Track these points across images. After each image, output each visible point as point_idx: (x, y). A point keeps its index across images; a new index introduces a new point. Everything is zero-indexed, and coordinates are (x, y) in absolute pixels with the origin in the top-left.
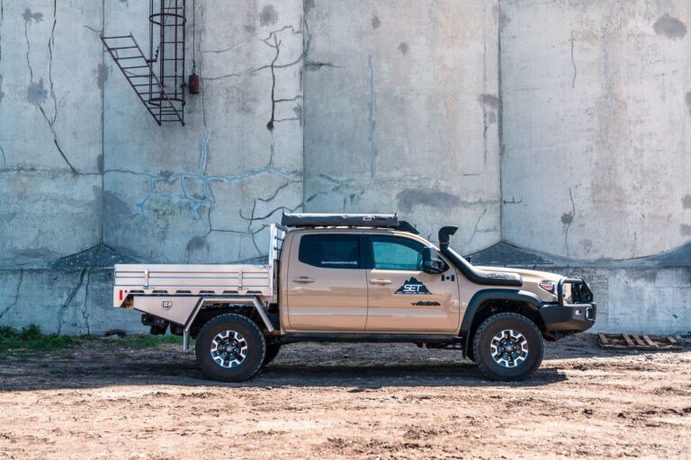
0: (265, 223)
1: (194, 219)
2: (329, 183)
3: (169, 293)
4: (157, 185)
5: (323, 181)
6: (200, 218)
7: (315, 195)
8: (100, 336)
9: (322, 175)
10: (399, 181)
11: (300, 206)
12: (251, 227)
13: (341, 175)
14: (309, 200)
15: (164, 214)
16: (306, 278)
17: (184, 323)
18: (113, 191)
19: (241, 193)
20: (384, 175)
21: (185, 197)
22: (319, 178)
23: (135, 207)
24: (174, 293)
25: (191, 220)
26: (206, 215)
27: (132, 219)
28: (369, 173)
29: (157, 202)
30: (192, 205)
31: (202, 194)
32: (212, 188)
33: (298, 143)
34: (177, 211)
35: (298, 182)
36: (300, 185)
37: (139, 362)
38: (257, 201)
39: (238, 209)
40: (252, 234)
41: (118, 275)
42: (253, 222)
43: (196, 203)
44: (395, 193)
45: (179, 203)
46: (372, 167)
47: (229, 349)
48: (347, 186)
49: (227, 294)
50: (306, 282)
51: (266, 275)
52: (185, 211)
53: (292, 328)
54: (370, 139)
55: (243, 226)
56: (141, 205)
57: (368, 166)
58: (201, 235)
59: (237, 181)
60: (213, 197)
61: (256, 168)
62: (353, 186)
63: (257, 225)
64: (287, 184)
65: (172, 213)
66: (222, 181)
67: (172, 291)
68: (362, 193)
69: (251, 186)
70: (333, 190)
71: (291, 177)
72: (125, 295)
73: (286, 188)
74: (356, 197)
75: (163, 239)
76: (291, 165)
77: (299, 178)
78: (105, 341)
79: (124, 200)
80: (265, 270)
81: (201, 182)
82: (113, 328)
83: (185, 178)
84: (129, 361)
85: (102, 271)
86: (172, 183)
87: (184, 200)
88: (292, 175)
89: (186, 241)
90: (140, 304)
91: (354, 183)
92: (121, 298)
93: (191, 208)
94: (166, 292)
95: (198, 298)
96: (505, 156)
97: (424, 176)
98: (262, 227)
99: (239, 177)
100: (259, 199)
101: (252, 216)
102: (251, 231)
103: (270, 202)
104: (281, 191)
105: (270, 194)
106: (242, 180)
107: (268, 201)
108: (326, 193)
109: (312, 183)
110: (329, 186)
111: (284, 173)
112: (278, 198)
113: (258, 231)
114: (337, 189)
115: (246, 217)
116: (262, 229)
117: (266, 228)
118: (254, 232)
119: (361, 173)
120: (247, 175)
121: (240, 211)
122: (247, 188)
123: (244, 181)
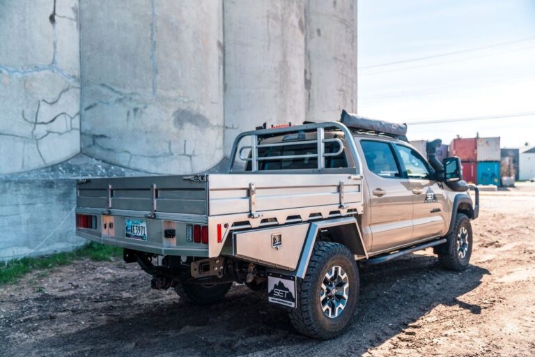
0: (48, 129)
2: (110, 93)
3: (279, 222)
5: (105, 91)
7: (95, 105)
9: (103, 85)
10: (175, 100)
11: (78, 114)
12: (36, 132)
13: (124, 87)
14: (88, 108)
19: (23, 91)
20: (163, 93)
22: (101, 88)
28: (150, 90)
33: (75, 47)
35: (77, 88)
36: (78, 91)
38: (42, 103)
39: (21, 109)
40: (36, 140)
42: (38, 126)
44: (172, 110)
46: (153, 84)
47: (334, 292)
48: (131, 99)
54: (152, 57)
55: (26, 130)
57: (150, 82)
59: (19, 75)
61: (40, 64)
62: (136, 100)
63: (41, 129)
64: (68, 89)
67: (282, 220)
68: (145, 107)
69: (34, 84)
70: (116, 101)
71: (71, 81)
73: (67, 93)
74: (139, 111)
76: (71, 68)
77: (77, 85)
88: (73, 79)
91: (137, 97)
92: (219, 240)
95: (308, 225)
96: (227, 92)
97: (191, 99)
98: (46, 133)
99: (21, 70)
100: (44, 100)
101: (36, 120)
102: (35, 137)
103: (54, 105)
104: (63, 94)
105: (54, 97)
106: (25, 75)
107: (52, 103)
108: (108, 103)
109: (91, 91)
110: (111, 97)
111: (65, 76)
112: (61, 102)
113: (42, 138)
114: (120, 100)
115: (29, 119)
116: (46, 135)
117: (50, 134)
118: (38, 138)
119: (144, 88)
120: (30, 70)
121: (23, 112)
122: (31, 85)
123: (27, 77)
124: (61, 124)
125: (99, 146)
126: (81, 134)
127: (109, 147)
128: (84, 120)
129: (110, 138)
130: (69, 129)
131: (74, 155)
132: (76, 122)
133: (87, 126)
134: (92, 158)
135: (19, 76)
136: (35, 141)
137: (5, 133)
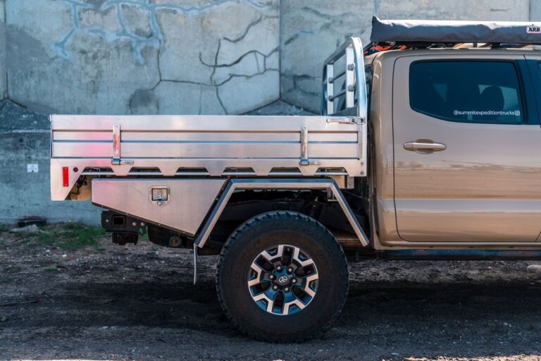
0: (232, 72)
1: (137, 64)
2: (315, 18)
3: (163, 173)
4: (84, 16)
5: (308, 16)
6: (146, 63)
7: (297, 36)
8: (9, 226)
9: (306, 9)
11: (276, 50)
12: (215, 77)
13: (333, 8)
14: (288, 42)
15: (95, 57)
16: (431, 142)
17: (194, 232)
18: (21, 25)
19: (200, 30)
20: (392, 8)
21: (124, 33)
22: (303, 13)
23: (53, 46)
24: (174, 173)
25: (133, 66)
26: (153, 60)
27: (49, 64)
28: (371, 5)
29: (85, 40)
30: (134, 45)
31: (147, 30)
32: (162, 20)
34: (113, 53)
35: (274, 17)
36: (276, 21)
37: (83, 279)
38: (223, 42)
39: (197, 51)
40: (216, 86)
41: (57, 136)
42: (218, 69)
43: (139, 42)
45: (117, 41)
47: (283, 280)
48: (341, 22)
49: (279, 173)
50: (430, 150)
51: (353, 137)
52: (125, 53)
53: (401, 238)
55: (205, 75)
56: (61, 45)
58: (147, 87)
59: (195, 12)
60: (163, 34)
62: (348, 24)
63: (222, 73)
64: (260, 20)
65: (107, 56)
66: (175, 12)
67: (169, 168)
68: (362, 32)
69: (213, 20)
70: (322, 28)
71: (265, 10)
72: (73, 178)
73: (259, 25)
75: (95, 91)
77: (274, 13)
78: (19, 235)
79: (37, 37)
80: (353, 127)
81: (146, 12)
82: (28, 215)
83: (122, 6)
84: (65, 278)
85: (9, 136)
86: (105, 13)
87: (123, 38)
88: (267, 7)
89: (127, 95)
90: (106, 194)
91: (350, 19)
92: (66, 182)
93: (132, 50)
94: (157, 170)
95: (223, 182)
97: (442, 11)
98: (229, 77)
99: (197, 7)
100: (225, 38)
101: (216, 63)
102: (215, 82)
103: (239, 42)
104: (252, 28)
105: (238, 32)
106: (202, 11)
107: (236, 41)
108: (311, 32)
109: (292, 18)
110: (316, 23)
111: (256, 5)
112: (248, 38)
113: (223, 83)
114: (327, 26)
115: (207, 62)
116: (228, 80)
117: (234, 78)
118: (217, 83)
119: (361, 5)
120: (208, 4)
121: (200, 54)
122: (209, 22)
123: (205, 13)
124: (250, 65)
125: (300, 89)
126: (281, 75)
127: (312, 91)
128: (284, 58)
129: (314, 78)
130: (262, 69)
131: (268, 103)
132: (273, 61)
133: (287, 65)
134: (292, 105)
135: (195, 14)
136: (215, 88)
137: (181, 79)
